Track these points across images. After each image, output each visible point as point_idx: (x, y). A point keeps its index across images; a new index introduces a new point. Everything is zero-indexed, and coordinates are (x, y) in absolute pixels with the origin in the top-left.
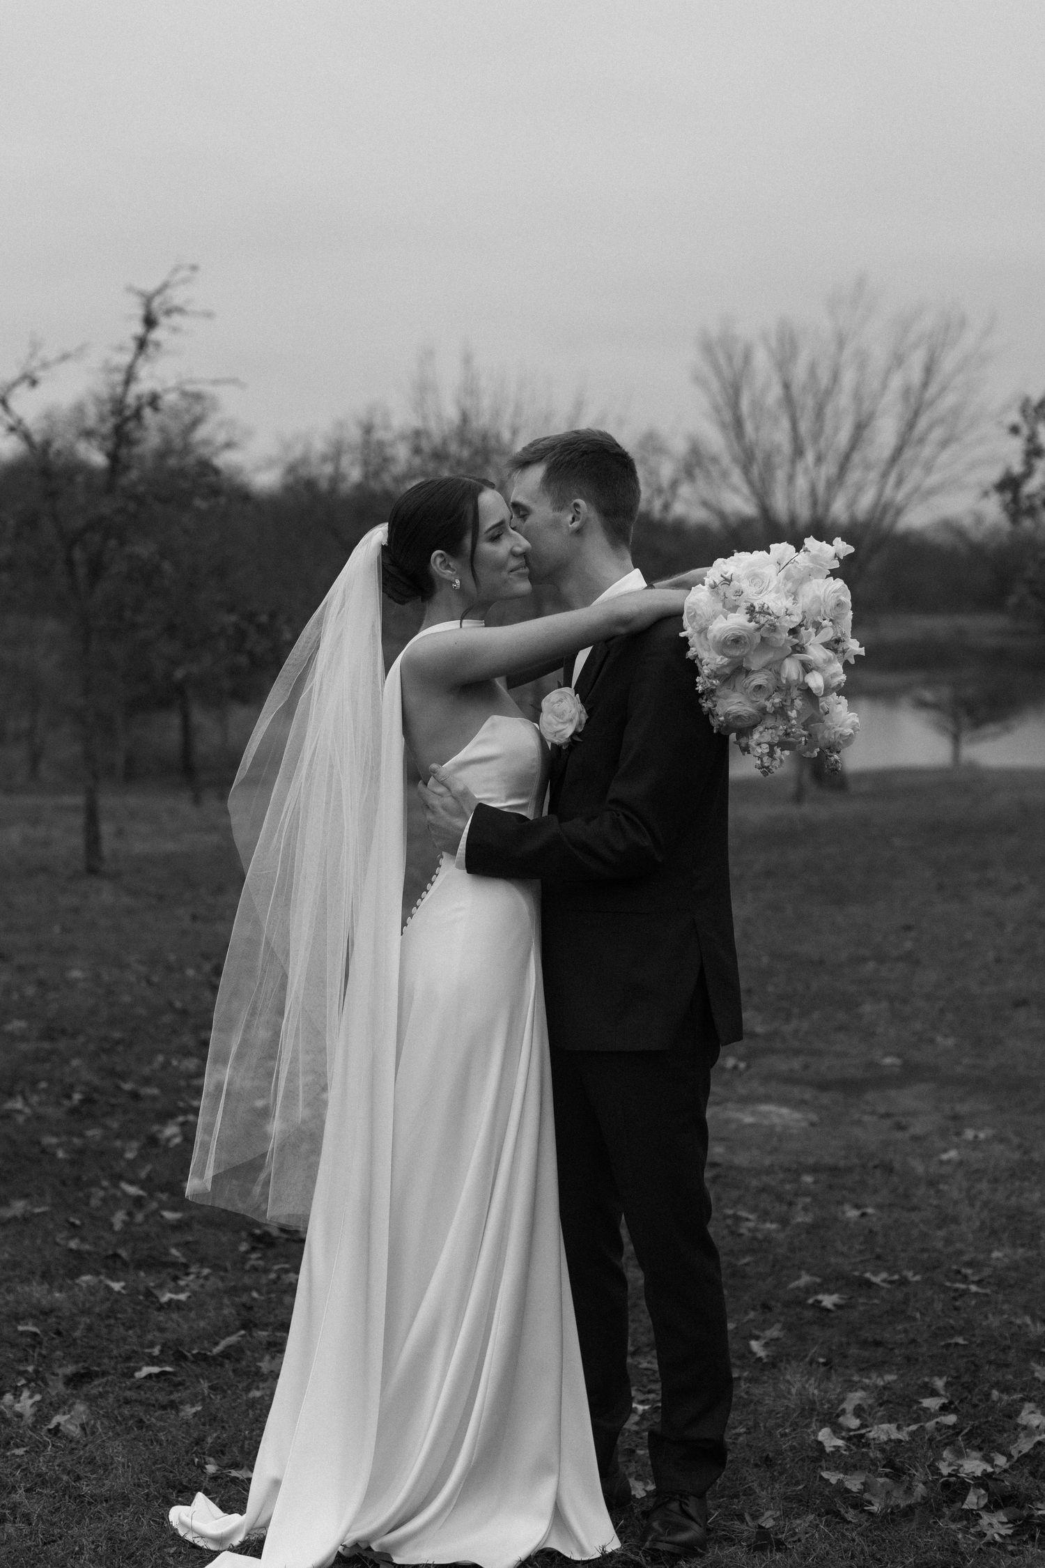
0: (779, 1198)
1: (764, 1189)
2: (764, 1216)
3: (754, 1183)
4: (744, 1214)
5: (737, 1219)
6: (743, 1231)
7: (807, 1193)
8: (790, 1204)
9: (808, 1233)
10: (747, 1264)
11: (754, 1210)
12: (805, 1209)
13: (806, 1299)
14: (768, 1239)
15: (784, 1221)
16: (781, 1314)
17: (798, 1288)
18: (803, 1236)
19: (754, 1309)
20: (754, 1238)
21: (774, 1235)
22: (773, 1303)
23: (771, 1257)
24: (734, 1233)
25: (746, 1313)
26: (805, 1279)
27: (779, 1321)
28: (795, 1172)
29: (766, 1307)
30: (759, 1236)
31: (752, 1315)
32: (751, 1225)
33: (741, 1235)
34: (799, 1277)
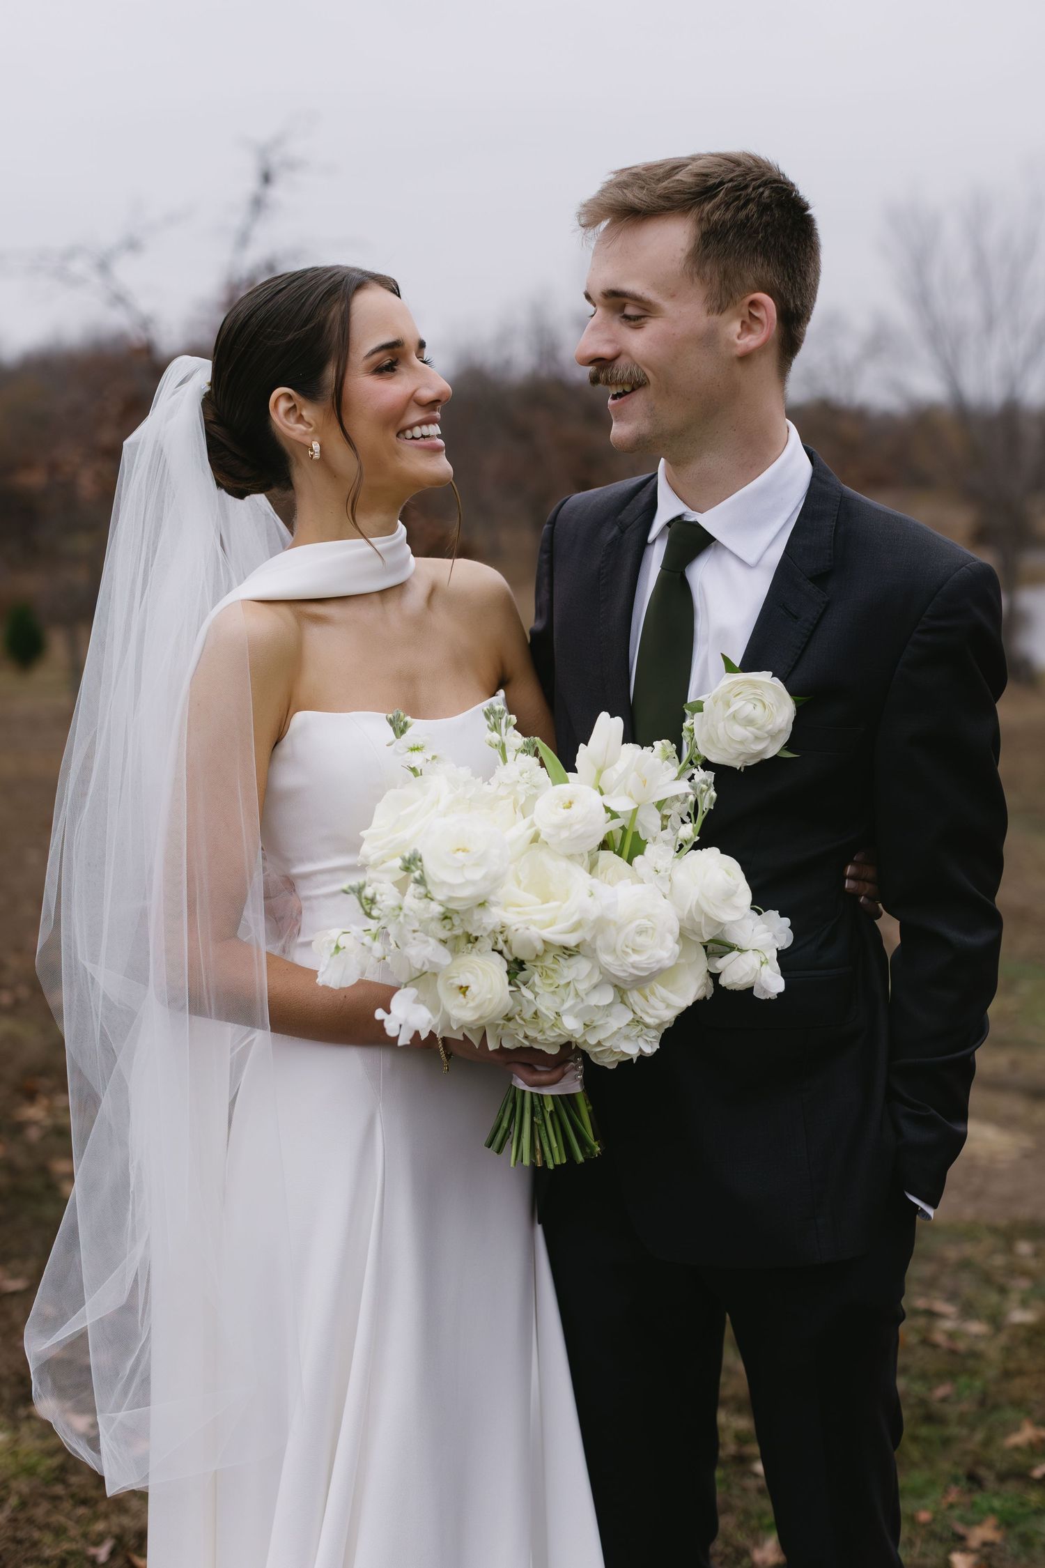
0: (987, 1279)
1: (965, 1264)
2: (968, 1310)
3: (952, 1253)
4: (941, 1306)
5: (931, 1314)
6: (940, 1338)
7: (1025, 1273)
8: (1003, 1291)
9: (1029, 1343)
10: (944, 1400)
11: (952, 1297)
12: (1024, 1304)
13: (1032, 1467)
14: (975, 1355)
15: (996, 1320)
16: (996, 1494)
17: (1017, 1448)
18: (1023, 1353)
19: (955, 1480)
20: (953, 1352)
21: (982, 1346)
22: (982, 1472)
23: (978, 1384)
24: (926, 1342)
25: (946, 1491)
26: (1026, 1434)
27: (992, 1510)
28: (1008, 1236)
29: (974, 1480)
30: (962, 1346)
31: (953, 1496)
32: (948, 1325)
33: (935, 1346)
34: (1017, 1429)
